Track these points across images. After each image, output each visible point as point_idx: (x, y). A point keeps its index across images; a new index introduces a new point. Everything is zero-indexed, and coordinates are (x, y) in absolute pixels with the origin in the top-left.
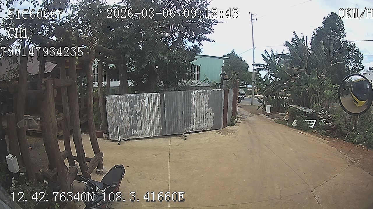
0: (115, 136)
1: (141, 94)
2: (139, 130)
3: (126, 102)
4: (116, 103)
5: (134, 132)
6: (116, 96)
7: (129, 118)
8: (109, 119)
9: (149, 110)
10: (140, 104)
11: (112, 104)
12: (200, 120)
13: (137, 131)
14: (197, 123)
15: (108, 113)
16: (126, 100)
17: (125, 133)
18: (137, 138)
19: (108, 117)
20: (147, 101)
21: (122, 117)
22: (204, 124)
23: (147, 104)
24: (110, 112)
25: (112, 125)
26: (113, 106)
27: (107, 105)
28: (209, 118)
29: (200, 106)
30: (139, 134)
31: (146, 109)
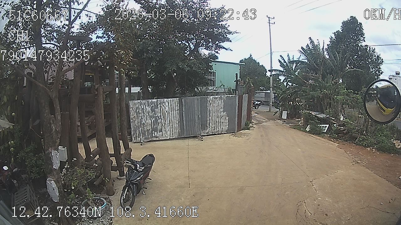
0: (138, 138)
1: (161, 99)
2: (160, 132)
3: (148, 106)
4: (139, 107)
5: (155, 134)
6: (139, 101)
7: (150, 121)
8: (132, 122)
9: (169, 114)
10: (160, 108)
11: (135, 108)
12: (216, 124)
13: (158, 133)
14: (212, 126)
15: (131, 117)
16: (148, 105)
17: (147, 135)
18: (158, 139)
19: (131, 121)
20: (167, 106)
21: (144, 120)
22: (219, 128)
23: (167, 108)
24: (133, 115)
25: (134, 128)
26: (136, 110)
27: (130, 110)
28: (224, 122)
29: (216, 110)
30: (160, 136)
31: (166, 113)
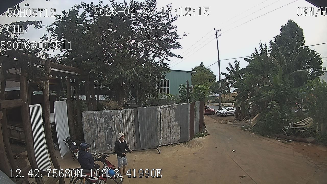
1: (115, 110)
4: (92, 118)
5: (109, 147)
6: (92, 112)
7: (104, 133)
9: (123, 126)
11: (88, 120)
12: (167, 135)
14: (164, 137)
16: (101, 116)
17: (101, 147)
18: (113, 152)
19: (84, 132)
20: (121, 117)
23: (121, 120)
24: (86, 127)
25: (88, 140)
27: (83, 121)
28: (176, 132)
29: (167, 121)
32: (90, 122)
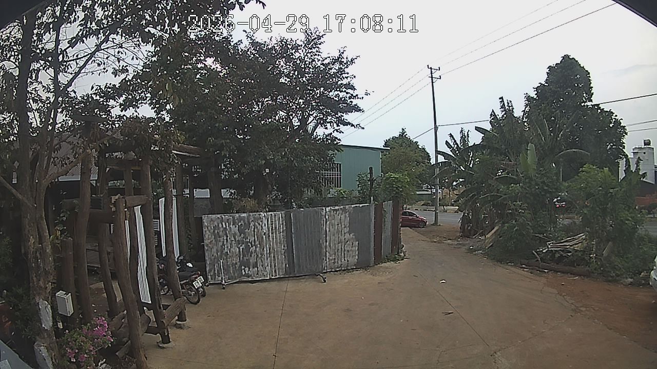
0: (217, 277)
1: (255, 213)
2: (253, 268)
4: (219, 226)
5: (245, 271)
6: (219, 216)
7: (238, 249)
8: (207, 250)
9: (268, 238)
11: (212, 228)
12: (337, 254)
13: (251, 270)
14: (331, 258)
15: (206, 242)
16: (233, 223)
17: (232, 272)
18: (250, 280)
20: (265, 224)
21: (227, 247)
22: (343, 260)
23: (265, 229)
24: (209, 239)
25: (211, 260)
26: (214, 231)
27: (204, 230)
28: (351, 250)
29: (336, 231)
30: (254, 274)
31: (264, 237)
32: (216, 231)
